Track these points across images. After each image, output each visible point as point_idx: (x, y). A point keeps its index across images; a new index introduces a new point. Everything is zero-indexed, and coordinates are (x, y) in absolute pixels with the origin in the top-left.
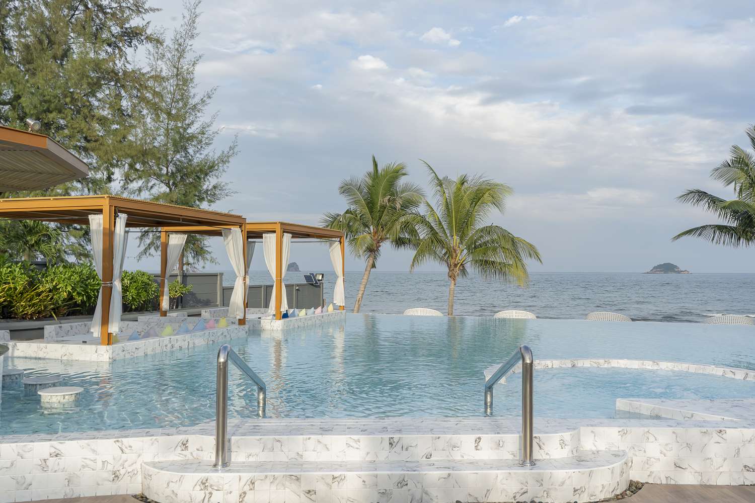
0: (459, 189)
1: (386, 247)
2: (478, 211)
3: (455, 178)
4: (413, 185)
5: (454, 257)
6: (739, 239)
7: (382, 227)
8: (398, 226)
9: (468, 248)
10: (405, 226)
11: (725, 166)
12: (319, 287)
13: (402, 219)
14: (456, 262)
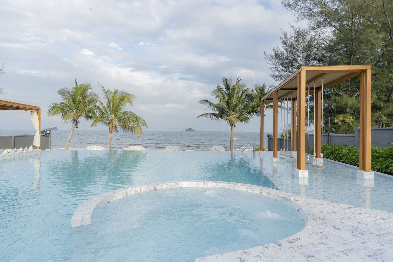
0: (114, 95)
1: (82, 119)
2: (122, 105)
3: (112, 90)
4: (94, 93)
5: (112, 124)
6: (219, 118)
7: (79, 110)
8: (86, 110)
9: (118, 120)
10: (90, 110)
11: (216, 91)
12: (48, 136)
13: (88, 107)
14: (113, 126)
